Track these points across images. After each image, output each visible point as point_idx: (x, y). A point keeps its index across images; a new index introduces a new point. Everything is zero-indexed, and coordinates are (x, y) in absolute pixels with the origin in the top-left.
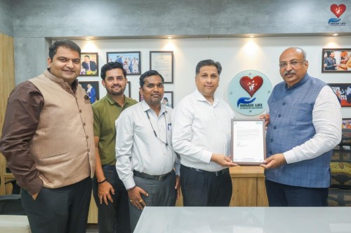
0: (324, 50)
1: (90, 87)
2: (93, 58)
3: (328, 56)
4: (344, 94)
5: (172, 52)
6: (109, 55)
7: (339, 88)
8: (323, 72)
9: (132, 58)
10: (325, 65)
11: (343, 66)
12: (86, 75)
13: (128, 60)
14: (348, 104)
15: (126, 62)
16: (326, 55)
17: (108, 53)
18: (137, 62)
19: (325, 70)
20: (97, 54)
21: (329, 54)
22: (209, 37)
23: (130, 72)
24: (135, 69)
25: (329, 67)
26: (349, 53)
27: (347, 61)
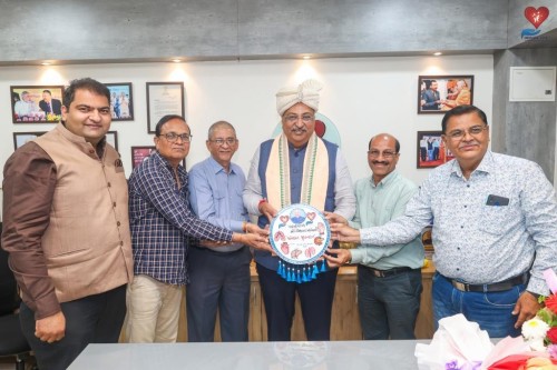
0: (420, 77)
2: (57, 95)
3: (428, 88)
5: (181, 84)
8: (419, 112)
10: (423, 102)
11: (451, 103)
12: (47, 122)
16: (424, 86)
18: (127, 100)
19: (423, 110)
21: (429, 84)
22: (239, 58)
23: (115, 117)
24: (124, 111)
25: (428, 105)
26: (460, 83)
27: (456, 96)
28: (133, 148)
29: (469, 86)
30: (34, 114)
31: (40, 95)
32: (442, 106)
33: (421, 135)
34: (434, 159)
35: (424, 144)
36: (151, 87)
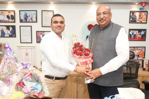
0: (131, 11)
1: (11, 28)
2: (12, 14)
3: (133, 15)
4: (140, 34)
5: (53, 11)
6: (21, 12)
7: (137, 31)
8: (130, 23)
9: (32, 13)
10: (131, 19)
11: (140, 20)
12: (9, 22)
13: (30, 15)
14: (142, 39)
15: (29, 16)
16: (131, 14)
17: (20, 11)
18: (35, 16)
19: (131, 22)
20: (14, 11)
21: (133, 13)
22: (72, 3)
23: (31, 21)
24: (34, 19)
25: (133, 20)
26: (143, 14)
27: (142, 18)
28: (37, 32)
29: (146, 15)
30: (5, 19)
31: (7, 13)
32: (137, 21)
33: (130, 30)
34: (134, 38)
35: (131, 33)
36: (43, 12)
